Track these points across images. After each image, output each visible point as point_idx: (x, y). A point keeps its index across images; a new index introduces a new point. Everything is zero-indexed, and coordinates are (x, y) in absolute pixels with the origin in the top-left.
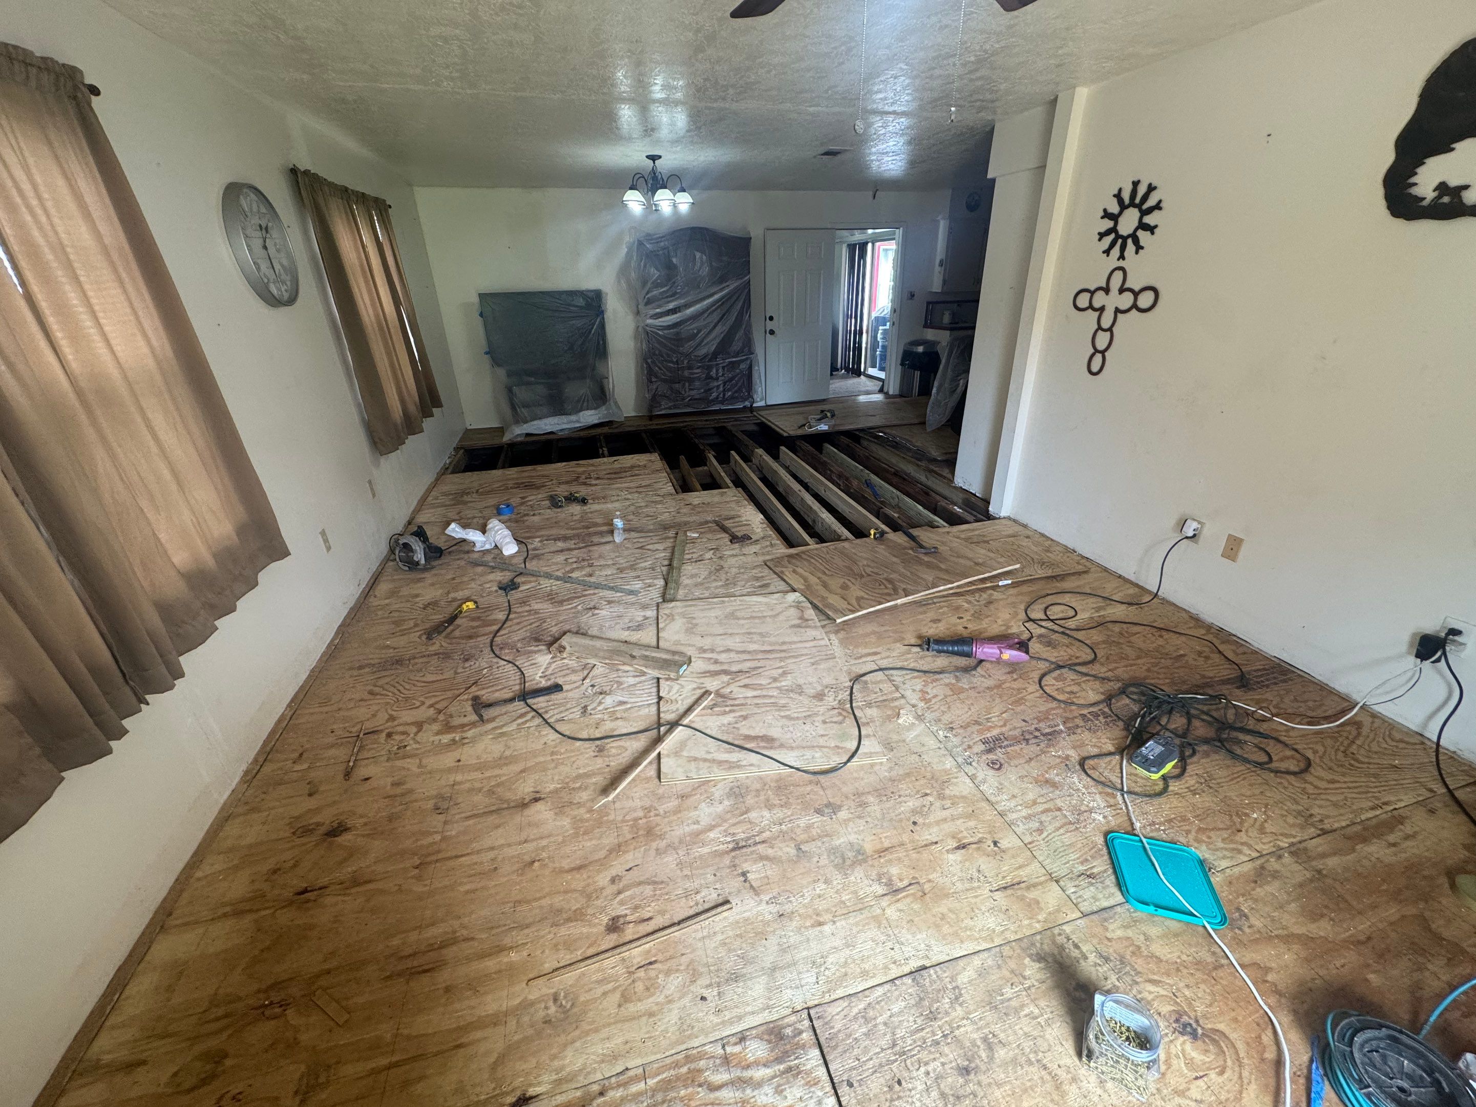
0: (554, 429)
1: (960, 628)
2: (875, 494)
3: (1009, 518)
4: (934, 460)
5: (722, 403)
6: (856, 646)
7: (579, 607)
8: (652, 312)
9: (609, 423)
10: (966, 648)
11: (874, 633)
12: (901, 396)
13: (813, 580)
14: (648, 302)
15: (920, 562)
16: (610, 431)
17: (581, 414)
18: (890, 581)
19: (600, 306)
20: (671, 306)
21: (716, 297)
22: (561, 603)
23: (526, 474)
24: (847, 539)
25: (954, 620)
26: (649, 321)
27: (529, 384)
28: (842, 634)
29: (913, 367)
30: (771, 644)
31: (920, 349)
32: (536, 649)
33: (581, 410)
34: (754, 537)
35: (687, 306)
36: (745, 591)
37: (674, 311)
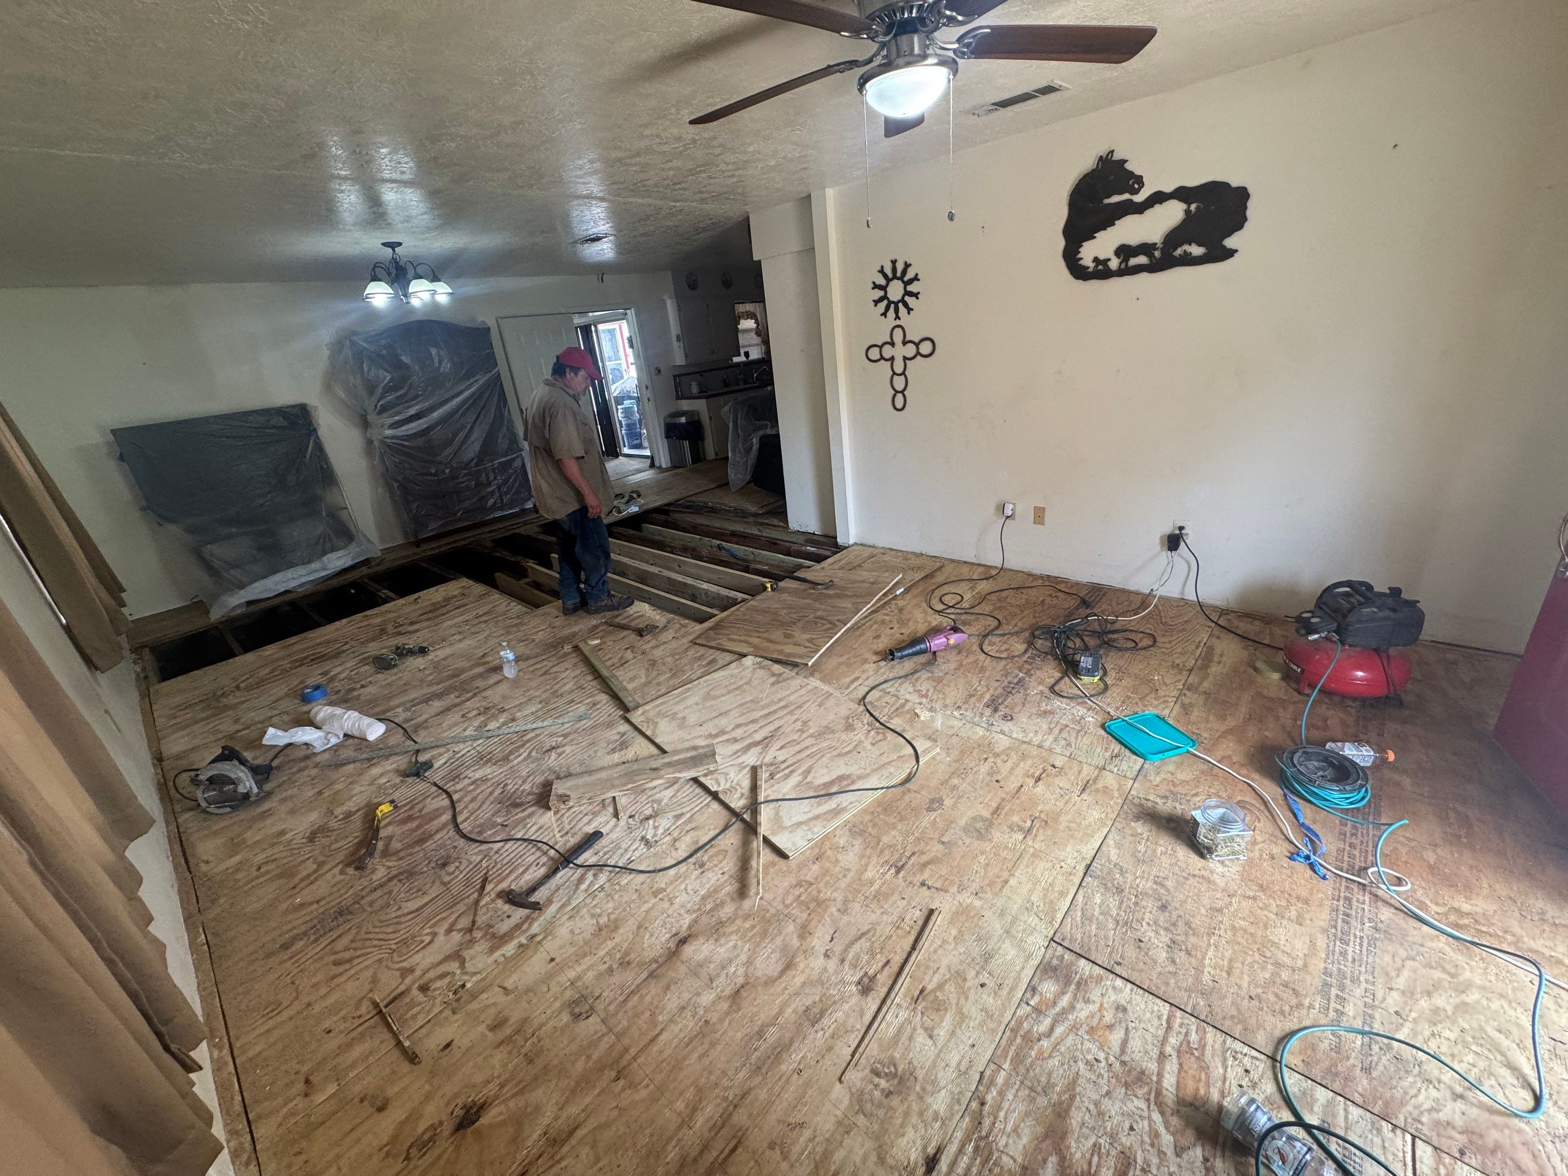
0: (292, 585)
1: (898, 635)
2: (734, 556)
3: (856, 544)
4: (756, 515)
5: (502, 509)
6: (837, 679)
7: (534, 754)
8: (391, 421)
9: (366, 562)
10: (923, 646)
11: (841, 664)
12: (674, 467)
13: (755, 641)
14: (384, 409)
15: (830, 597)
16: (370, 571)
17: (325, 559)
18: (822, 618)
19: (311, 424)
20: (412, 411)
21: (466, 394)
22: (506, 759)
24: (743, 600)
25: (888, 631)
26: (388, 432)
28: (817, 675)
29: (682, 438)
31: (683, 420)
32: (525, 813)
33: (324, 553)
34: (661, 625)
35: (432, 409)
37: (418, 416)
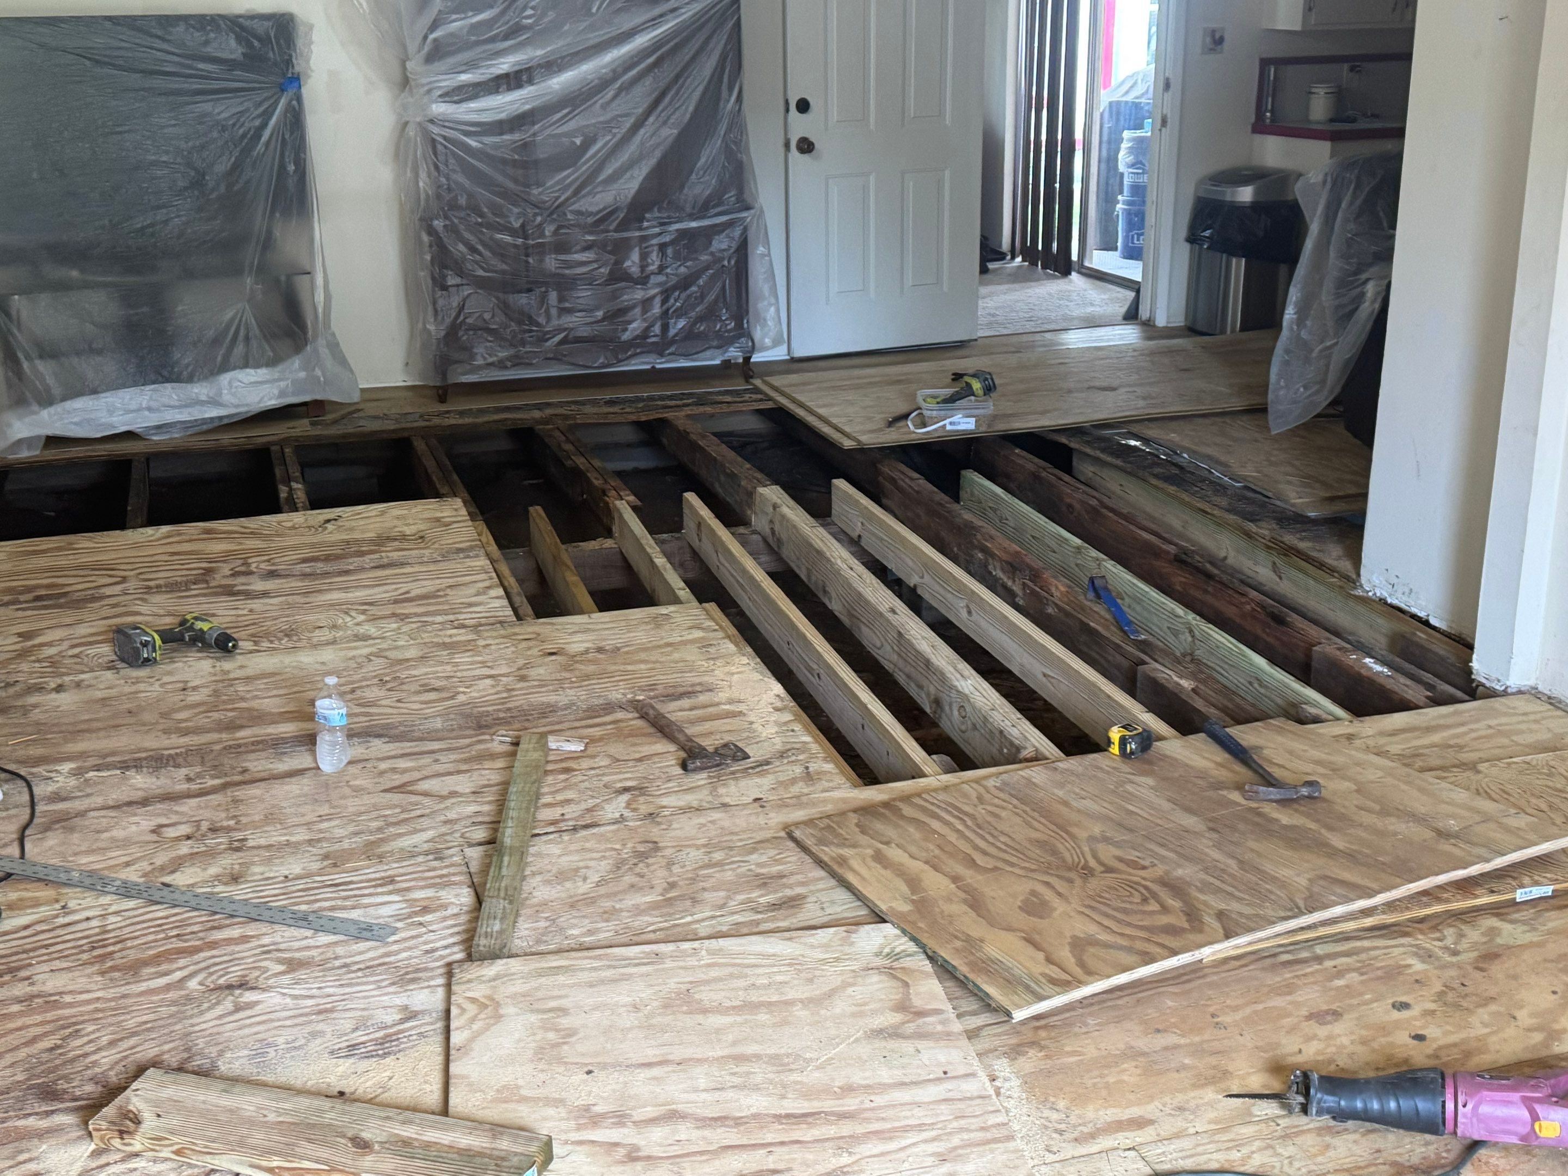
0: (138, 423)
1: (1402, 1037)
2: (1121, 622)
3: (1534, 693)
4: (1295, 520)
5: (659, 350)
6: (1080, 1099)
7: (193, 984)
8: (448, 82)
9: (313, 409)
10: (1423, 1105)
11: (1132, 1054)
12: (1191, 330)
13: (936, 883)
14: (436, 53)
15: (1266, 829)
16: (318, 431)
17: (225, 378)
18: (1177, 888)
19: (289, 62)
20: (505, 65)
21: (641, 41)
22: (134, 969)
23: (43, 562)
24: (1037, 758)
25: (1381, 1012)
26: (440, 109)
27: (63, 286)
28: (1031, 1061)
29: (1225, 246)
30: (808, 1093)
31: (1246, 194)
33: (225, 367)
34: (755, 753)
35: (551, 66)
36: (726, 923)
37: (513, 80)
